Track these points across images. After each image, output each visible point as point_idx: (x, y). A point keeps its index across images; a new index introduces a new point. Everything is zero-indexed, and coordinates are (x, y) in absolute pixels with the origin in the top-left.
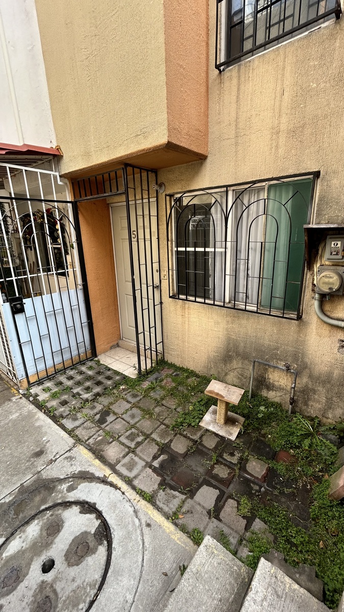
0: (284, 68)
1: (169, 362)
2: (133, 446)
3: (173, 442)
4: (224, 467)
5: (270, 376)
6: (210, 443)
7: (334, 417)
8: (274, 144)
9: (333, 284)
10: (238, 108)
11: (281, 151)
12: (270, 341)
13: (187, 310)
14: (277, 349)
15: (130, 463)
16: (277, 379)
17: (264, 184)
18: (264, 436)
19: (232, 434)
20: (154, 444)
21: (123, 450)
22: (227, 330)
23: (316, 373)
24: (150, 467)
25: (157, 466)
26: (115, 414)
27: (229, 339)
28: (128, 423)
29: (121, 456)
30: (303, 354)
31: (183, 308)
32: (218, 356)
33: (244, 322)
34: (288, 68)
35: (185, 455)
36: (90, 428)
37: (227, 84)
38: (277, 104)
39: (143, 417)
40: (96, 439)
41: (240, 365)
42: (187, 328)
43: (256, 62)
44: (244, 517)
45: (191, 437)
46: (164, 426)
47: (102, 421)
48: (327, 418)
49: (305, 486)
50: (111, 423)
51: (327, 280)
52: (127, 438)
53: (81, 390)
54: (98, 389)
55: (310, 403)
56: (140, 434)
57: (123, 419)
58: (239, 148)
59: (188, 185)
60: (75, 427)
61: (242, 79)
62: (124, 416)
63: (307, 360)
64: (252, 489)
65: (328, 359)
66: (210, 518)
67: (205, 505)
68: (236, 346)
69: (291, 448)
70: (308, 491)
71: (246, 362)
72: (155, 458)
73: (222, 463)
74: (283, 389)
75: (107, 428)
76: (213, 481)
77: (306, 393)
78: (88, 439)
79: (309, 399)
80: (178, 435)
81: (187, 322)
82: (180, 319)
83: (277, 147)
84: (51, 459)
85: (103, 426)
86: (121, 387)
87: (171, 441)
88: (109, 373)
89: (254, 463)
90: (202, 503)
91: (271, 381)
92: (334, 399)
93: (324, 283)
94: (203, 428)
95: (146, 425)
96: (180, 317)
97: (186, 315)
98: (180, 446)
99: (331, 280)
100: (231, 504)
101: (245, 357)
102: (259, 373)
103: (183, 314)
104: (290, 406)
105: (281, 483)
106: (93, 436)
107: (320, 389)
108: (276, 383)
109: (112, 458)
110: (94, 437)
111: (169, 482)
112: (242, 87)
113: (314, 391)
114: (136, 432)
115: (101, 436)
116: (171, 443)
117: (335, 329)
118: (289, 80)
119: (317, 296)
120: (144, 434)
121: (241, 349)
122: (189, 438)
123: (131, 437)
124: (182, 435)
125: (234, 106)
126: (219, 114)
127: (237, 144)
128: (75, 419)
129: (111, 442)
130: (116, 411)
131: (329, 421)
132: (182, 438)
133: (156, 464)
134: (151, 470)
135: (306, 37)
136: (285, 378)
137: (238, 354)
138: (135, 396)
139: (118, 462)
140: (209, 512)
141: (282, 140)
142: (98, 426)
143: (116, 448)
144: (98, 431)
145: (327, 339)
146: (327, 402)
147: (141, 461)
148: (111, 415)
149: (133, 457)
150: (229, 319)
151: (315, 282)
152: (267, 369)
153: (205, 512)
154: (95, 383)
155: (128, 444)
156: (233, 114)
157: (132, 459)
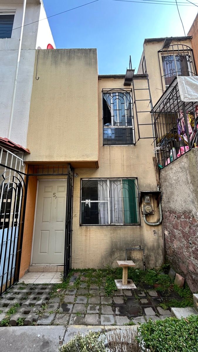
0: (123, 151)
1: (75, 269)
2: (98, 312)
3: (114, 300)
4: (143, 299)
5: (133, 256)
6: (130, 294)
7: (159, 265)
8: (123, 168)
9: (150, 210)
10: (110, 156)
11: (125, 170)
12: (130, 238)
13: (88, 232)
14: (134, 241)
15: (106, 319)
16: (135, 256)
17: (120, 179)
18: (144, 282)
19: (133, 286)
20: (106, 306)
21: (96, 316)
22: (111, 238)
23: (149, 247)
24: (117, 315)
25: (119, 313)
26: (70, 303)
27: (112, 242)
28: (83, 304)
29: (98, 318)
30: (144, 240)
31: (86, 231)
32: (107, 254)
33: (119, 231)
34: (124, 152)
35: (125, 303)
36: (63, 317)
37: (106, 149)
38: (122, 158)
39: (88, 298)
40: (73, 320)
41: (119, 255)
42: (88, 242)
43: (115, 147)
44: (167, 310)
45: (120, 295)
46: (103, 297)
47: (66, 310)
48: (157, 267)
49: (171, 290)
50: (73, 308)
51: (148, 209)
52: (91, 310)
53: (31, 301)
54: (44, 296)
55: (150, 262)
56: (96, 305)
57: (77, 304)
58: (111, 167)
59: (90, 176)
60: (52, 321)
61: (111, 149)
62: (76, 302)
63: (145, 242)
64: (159, 301)
65: (151, 239)
66: (159, 317)
67: (152, 314)
68: (116, 245)
69: (156, 281)
70: (173, 291)
71: (122, 252)
72: (114, 311)
73: (141, 298)
74: (139, 260)
75: (74, 311)
76: (145, 306)
77: (147, 257)
78: (68, 323)
79: (149, 260)
80: (114, 297)
81: (88, 239)
82: (84, 238)
83: (124, 169)
84: (60, 342)
85: (70, 311)
86: (58, 290)
87: (113, 301)
88: (40, 286)
89: (151, 292)
90: (151, 315)
91: (134, 258)
92: (157, 256)
93: (148, 210)
94: (120, 289)
95: (93, 300)
96: (84, 236)
97: (88, 235)
98: (119, 301)
99: (149, 209)
100: (159, 308)
101: (120, 249)
102: (128, 256)
103: (86, 235)
104: (144, 266)
105: (164, 293)
106: (69, 319)
107: (152, 254)
108: (136, 258)
109: (94, 322)
110: (71, 319)
111: (131, 316)
112: (111, 151)
113: (150, 256)
114: (92, 305)
115: (74, 317)
116: (114, 302)
117: (151, 227)
118: (125, 154)
119: (144, 215)
120: (97, 304)
121: (118, 246)
122: (119, 296)
123: (93, 308)
124: (115, 296)
125: (108, 156)
126: (103, 156)
127: (110, 166)
128: (47, 317)
129: (85, 317)
130: (69, 301)
131: (158, 267)
132: (116, 297)
133: (117, 312)
134: (119, 316)
135: (127, 146)
136: (139, 254)
137: (117, 249)
138: (72, 291)
139: (100, 322)
140: (156, 315)
141: (125, 167)
142: (67, 313)
143: (90, 317)
144: (70, 316)
145: (150, 232)
146: (155, 259)
147: (109, 315)
148: (68, 305)
149: (104, 316)
150: (112, 232)
151: (143, 211)
152: (131, 252)
153: (155, 316)
154: (37, 294)
155: (95, 313)
156: (109, 157)
157: (105, 317)
